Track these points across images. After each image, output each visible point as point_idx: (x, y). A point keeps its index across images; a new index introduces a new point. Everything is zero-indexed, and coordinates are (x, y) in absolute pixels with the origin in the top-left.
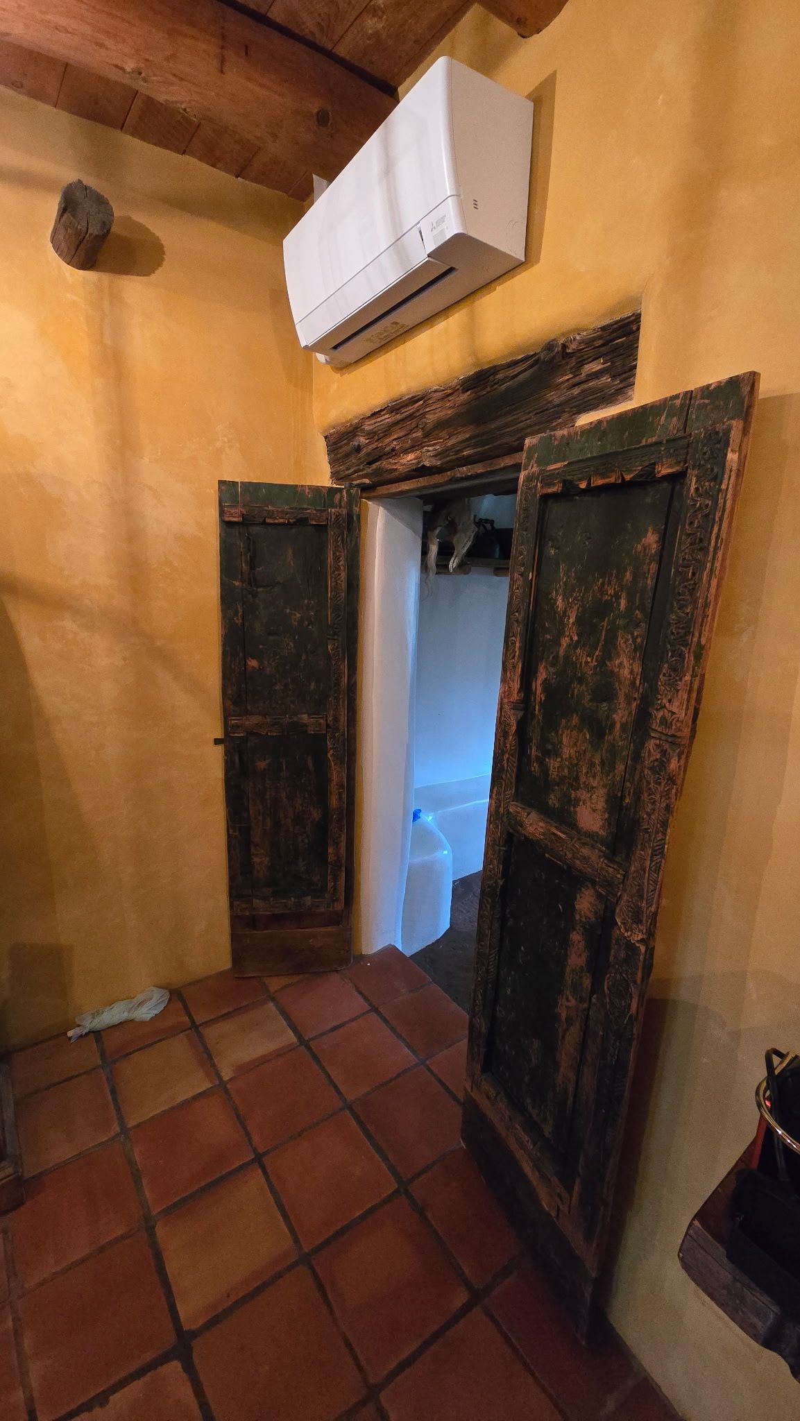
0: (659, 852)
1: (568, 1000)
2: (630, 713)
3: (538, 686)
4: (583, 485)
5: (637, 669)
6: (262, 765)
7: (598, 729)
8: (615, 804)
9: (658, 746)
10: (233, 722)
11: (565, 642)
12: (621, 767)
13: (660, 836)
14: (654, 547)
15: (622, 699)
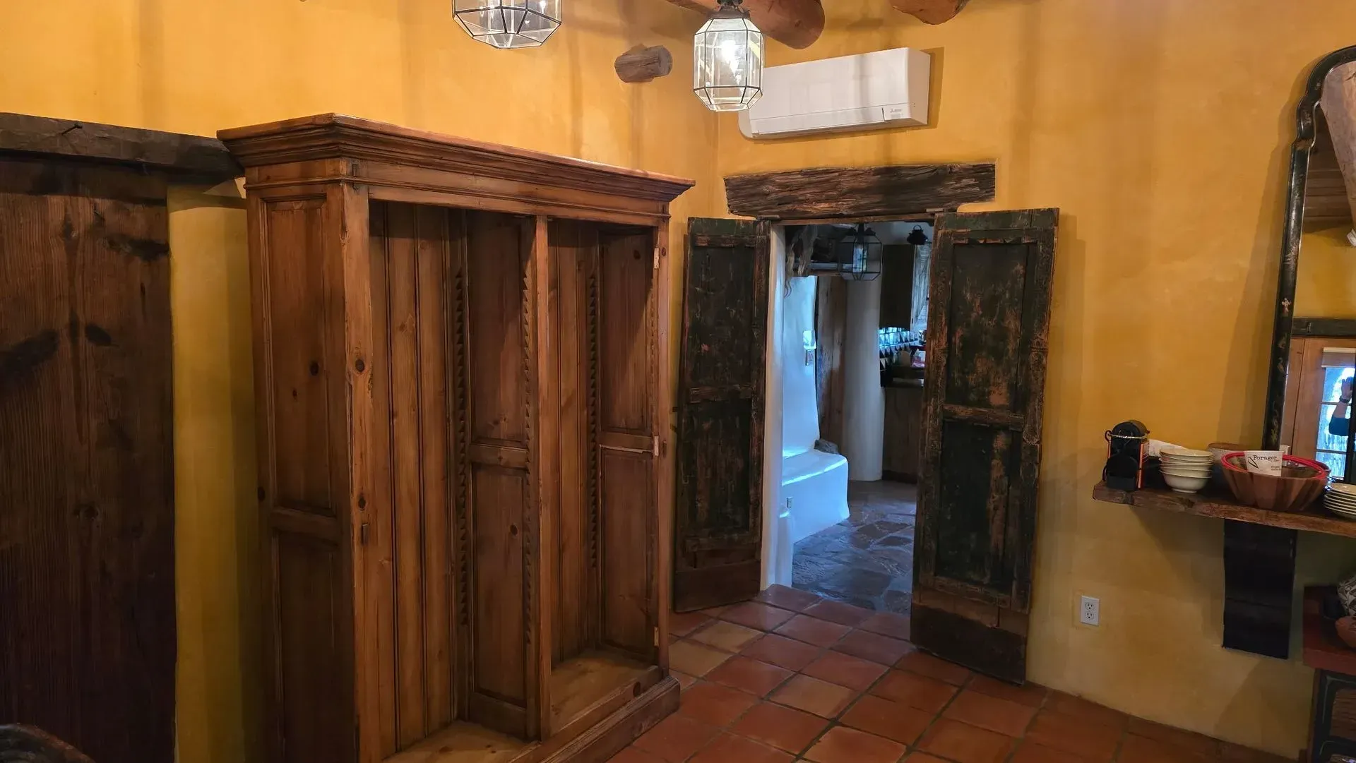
0: (1041, 400)
1: (993, 497)
2: (1017, 344)
3: (957, 340)
4: (982, 242)
5: (1018, 323)
6: (706, 426)
7: (998, 354)
8: (1012, 388)
9: (1036, 354)
10: (694, 392)
11: (974, 315)
12: (1014, 370)
13: (1041, 393)
14: (1022, 271)
15: (1011, 338)
